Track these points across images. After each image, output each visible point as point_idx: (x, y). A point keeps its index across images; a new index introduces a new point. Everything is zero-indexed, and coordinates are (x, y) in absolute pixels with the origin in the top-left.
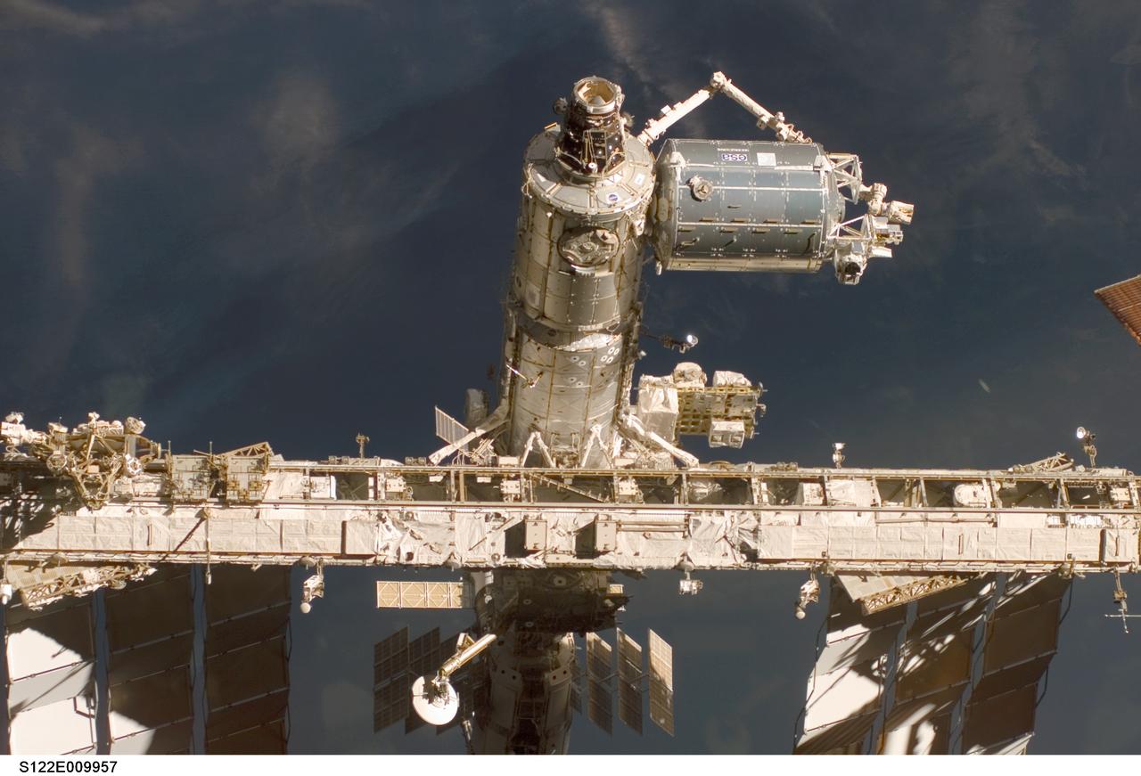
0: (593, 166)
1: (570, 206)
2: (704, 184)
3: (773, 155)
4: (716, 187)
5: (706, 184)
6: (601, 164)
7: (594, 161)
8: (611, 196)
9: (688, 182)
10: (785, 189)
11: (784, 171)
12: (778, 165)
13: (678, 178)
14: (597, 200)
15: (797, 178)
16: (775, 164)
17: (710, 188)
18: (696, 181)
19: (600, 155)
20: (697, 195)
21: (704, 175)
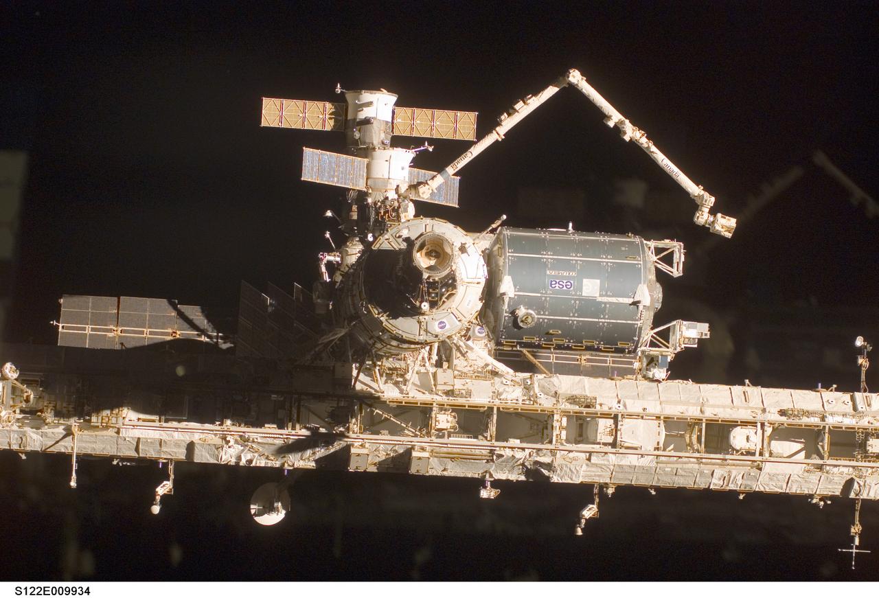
0: (425, 306)
1: (400, 332)
2: (528, 315)
3: (598, 281)
4: (539, 317)
5: (531, 314)
6: (433, 305)
7: (426, 301)
8: (441, 323)
9: (513, 313)
10: (603, 320)
11: (605, 303)
12: (601, 296)
13: (506, 307)
14: (426, 331)
15: (617, 310)
16: (597, 295)
17: (533, 318)
18: (522, 311)
19: (433, 298)
20: (521, 324)
21: (530, 303)
